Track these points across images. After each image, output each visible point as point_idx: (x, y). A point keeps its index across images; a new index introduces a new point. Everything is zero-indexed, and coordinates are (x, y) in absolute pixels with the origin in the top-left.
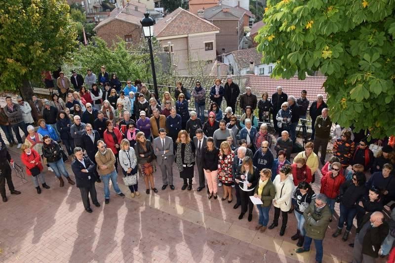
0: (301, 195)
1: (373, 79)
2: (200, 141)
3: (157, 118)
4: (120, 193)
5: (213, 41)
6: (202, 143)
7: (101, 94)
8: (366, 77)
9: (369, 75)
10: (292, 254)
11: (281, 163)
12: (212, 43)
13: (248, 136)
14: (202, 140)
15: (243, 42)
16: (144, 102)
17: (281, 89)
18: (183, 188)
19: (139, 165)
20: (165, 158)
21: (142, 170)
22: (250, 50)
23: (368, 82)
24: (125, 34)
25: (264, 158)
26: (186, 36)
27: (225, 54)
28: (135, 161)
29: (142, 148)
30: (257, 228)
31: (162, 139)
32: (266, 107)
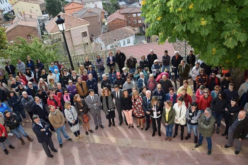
0: (191, 112)
1: (237, 33)
2: (118, 93)
3: (81, 83)
4: (68, 138)
5: (87, 30)
6: (119, 94)
7: (33, 75)
8: (233, 33)
9: (234, 31)
10: (193, 150)
11: (171, 96)
12: (86, 32)
13: (143, 83)
14: (119, 92)
15: (103, 28)
16: (67, 75)
17: (152, 52)
18: (110, 126)
19: (80, 117)
20: (96, 108)
21: (82, 120)
22: (110, 33)
23: (235, 35)
24: (27, 35)
25: (160, 95)
26: (69, 30)
27: (94, 38)
28: (76, 115)
29: (80, 105)
30: (166, 139)
31: (91, 97)
32: (145, 65)
